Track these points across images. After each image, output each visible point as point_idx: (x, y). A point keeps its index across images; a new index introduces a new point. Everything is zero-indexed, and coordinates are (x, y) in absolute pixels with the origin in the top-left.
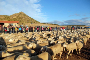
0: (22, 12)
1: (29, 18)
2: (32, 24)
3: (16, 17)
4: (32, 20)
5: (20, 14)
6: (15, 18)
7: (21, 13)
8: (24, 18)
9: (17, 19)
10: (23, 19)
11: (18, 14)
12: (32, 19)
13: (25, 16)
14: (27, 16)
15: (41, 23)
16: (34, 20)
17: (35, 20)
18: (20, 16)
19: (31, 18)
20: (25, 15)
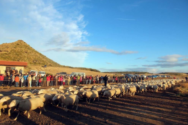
0: (21, 41)
1: (38, 55)
2: (45, 68)
3: (9, 52)
4: (45, 60)
5: (18, 44)
6: (6, 54)
7: (20, 44)
8: (26, 55)
9: (11, 55)
10: (25, 57)
11: (13, 44)
12: (44, 57)
13: (29, 51)
14: (33, 50)
15: (64, 66)
16: (47, 58)
17: (50, 59)
18: (18, 49)
19: (41, 54)
20: (27, 47)
